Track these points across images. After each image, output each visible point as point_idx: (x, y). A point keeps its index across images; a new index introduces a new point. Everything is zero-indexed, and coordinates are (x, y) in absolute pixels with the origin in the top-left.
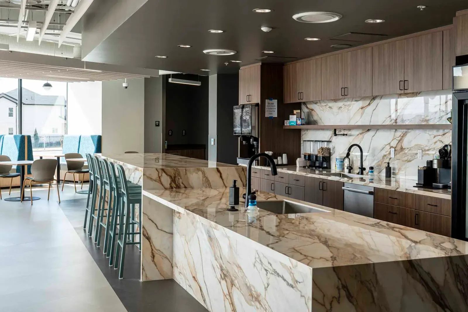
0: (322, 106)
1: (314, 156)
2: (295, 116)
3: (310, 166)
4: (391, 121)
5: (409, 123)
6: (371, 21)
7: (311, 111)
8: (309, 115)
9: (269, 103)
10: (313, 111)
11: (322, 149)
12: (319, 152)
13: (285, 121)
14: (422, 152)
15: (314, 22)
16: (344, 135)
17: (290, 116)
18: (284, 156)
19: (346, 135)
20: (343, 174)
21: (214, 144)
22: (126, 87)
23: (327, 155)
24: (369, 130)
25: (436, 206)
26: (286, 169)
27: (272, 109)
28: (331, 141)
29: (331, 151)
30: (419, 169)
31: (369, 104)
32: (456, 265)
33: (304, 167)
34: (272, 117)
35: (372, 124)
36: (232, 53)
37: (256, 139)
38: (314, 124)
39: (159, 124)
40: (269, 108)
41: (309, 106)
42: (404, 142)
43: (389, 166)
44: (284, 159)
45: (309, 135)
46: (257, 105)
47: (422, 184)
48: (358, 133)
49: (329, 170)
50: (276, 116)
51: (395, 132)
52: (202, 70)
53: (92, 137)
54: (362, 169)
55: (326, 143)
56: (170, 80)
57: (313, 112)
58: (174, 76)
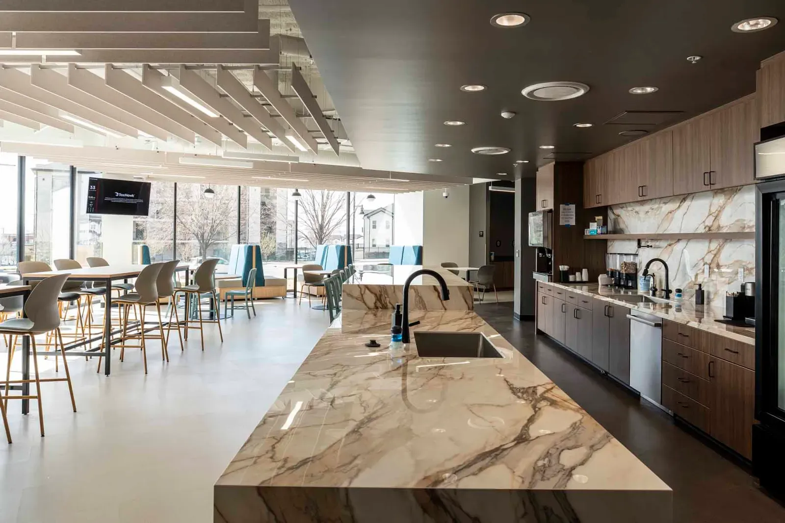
0: (628, 211)
1: (617, 273)
2: (595, 224)
3: (616, 285)
4: (705, 228)
5: (727, 230)
6: (639, 91)
7: (617, 217)
8: (616, 222)
9: (564, 209)
10: (619, 217)
11: (625, 264)
12: (621, 267)
13: (586, 230)
14: (744, 271)
15: (555, 99)
16: (648, 246)
17: (591, 224)
18: (585, 271)
19: (651, 246)
20: (645, 297)
21: (519, 256)
22: (446, 197)
23: (632, 272)
24: (679, 240)
25: (737, 353)
26: (572, 286)
27: (567, 215)
28: (637, 255)
29: (638, 267)
30: (728, 295)
31: (679, 206)
32: (545, 508)
33: (607, 285)
34: (569, 225)
35: (682, 232)
36: (506, 152)
37: (550, 252)
38: (620, 233)
39: (483, 234)
40: (566, 214)
41: (615, 211)
42: (721, 256)
43: (700, 288)
44: (585, 275)
45: (616, 246)
46: (550, 211)
47: (730, 318)
48: (666, 245)
49: (634, 290)
50: (574, 224)
51: (710, 243)
52: (499, 174)
53: (414, 247)
54: (668, 292)
55: (632, 256)
56: (490, 188)
57: (620, 220)
58: (494, 184)
